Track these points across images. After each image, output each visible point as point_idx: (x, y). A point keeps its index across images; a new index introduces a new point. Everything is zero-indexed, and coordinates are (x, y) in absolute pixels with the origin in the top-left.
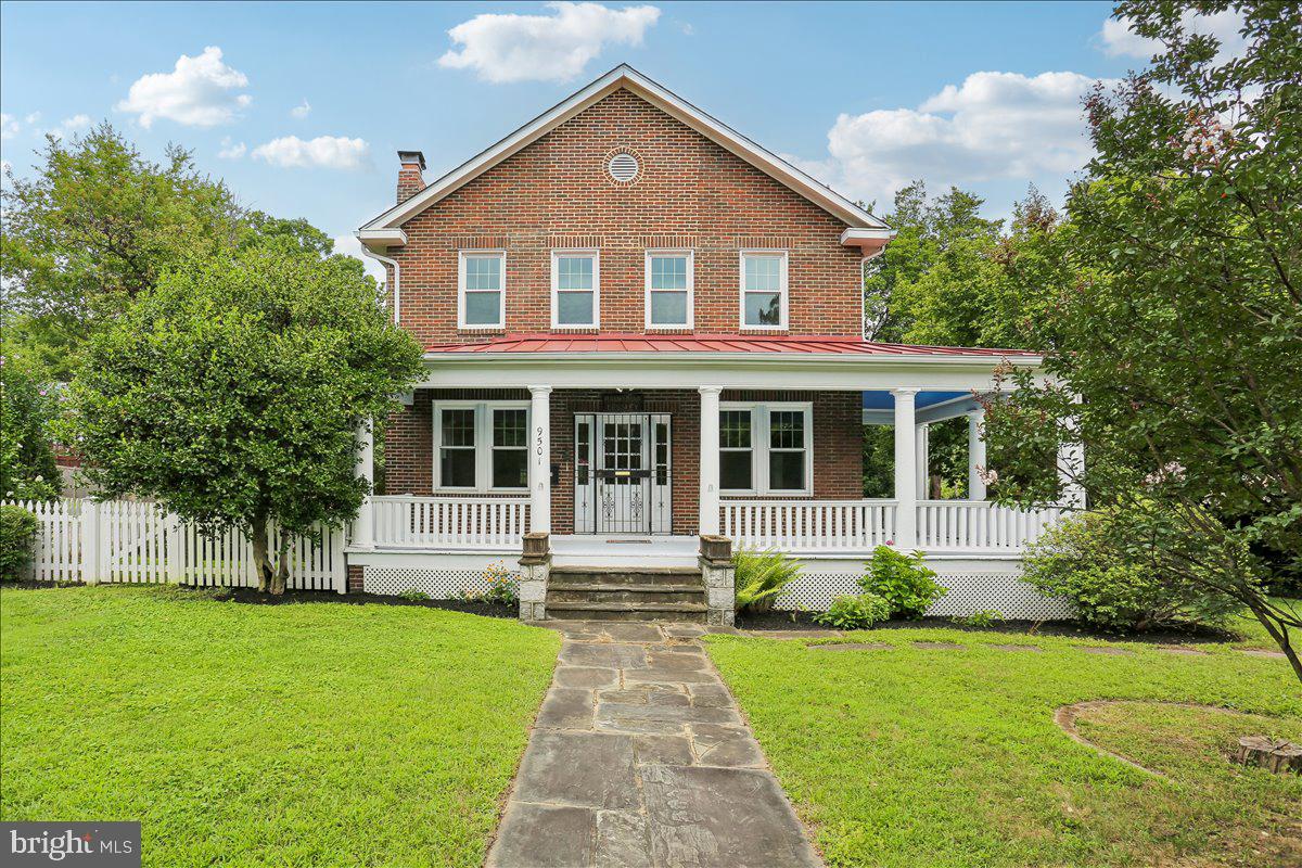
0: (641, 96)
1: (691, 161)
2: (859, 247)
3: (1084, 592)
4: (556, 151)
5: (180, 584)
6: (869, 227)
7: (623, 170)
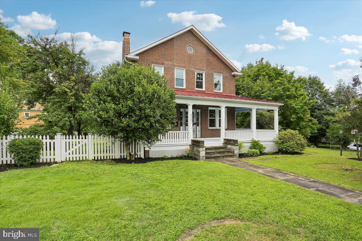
0: (194, 33)
1: (204, 51)
2: (235, 76)
3: (287, 147)
4: (176, 43)
5: (93, 160)
6: (238, 72)
7: (190, 51)
